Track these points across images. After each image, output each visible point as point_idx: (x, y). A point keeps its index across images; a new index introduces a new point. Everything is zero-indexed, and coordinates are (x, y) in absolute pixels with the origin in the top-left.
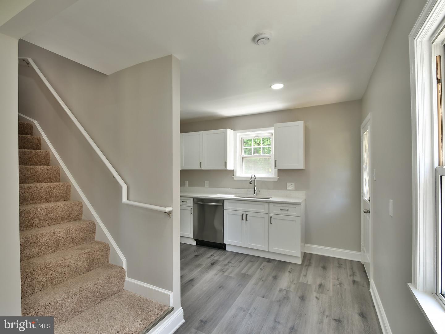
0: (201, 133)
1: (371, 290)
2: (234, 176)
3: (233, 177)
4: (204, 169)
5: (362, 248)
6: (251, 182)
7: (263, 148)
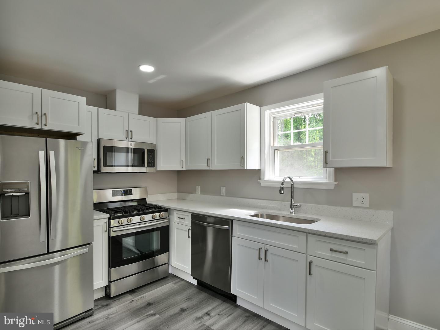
0: (208, 114)
2: (260, 179)
3: (259, 181)
4: (213, 169)
6: (282, 190)
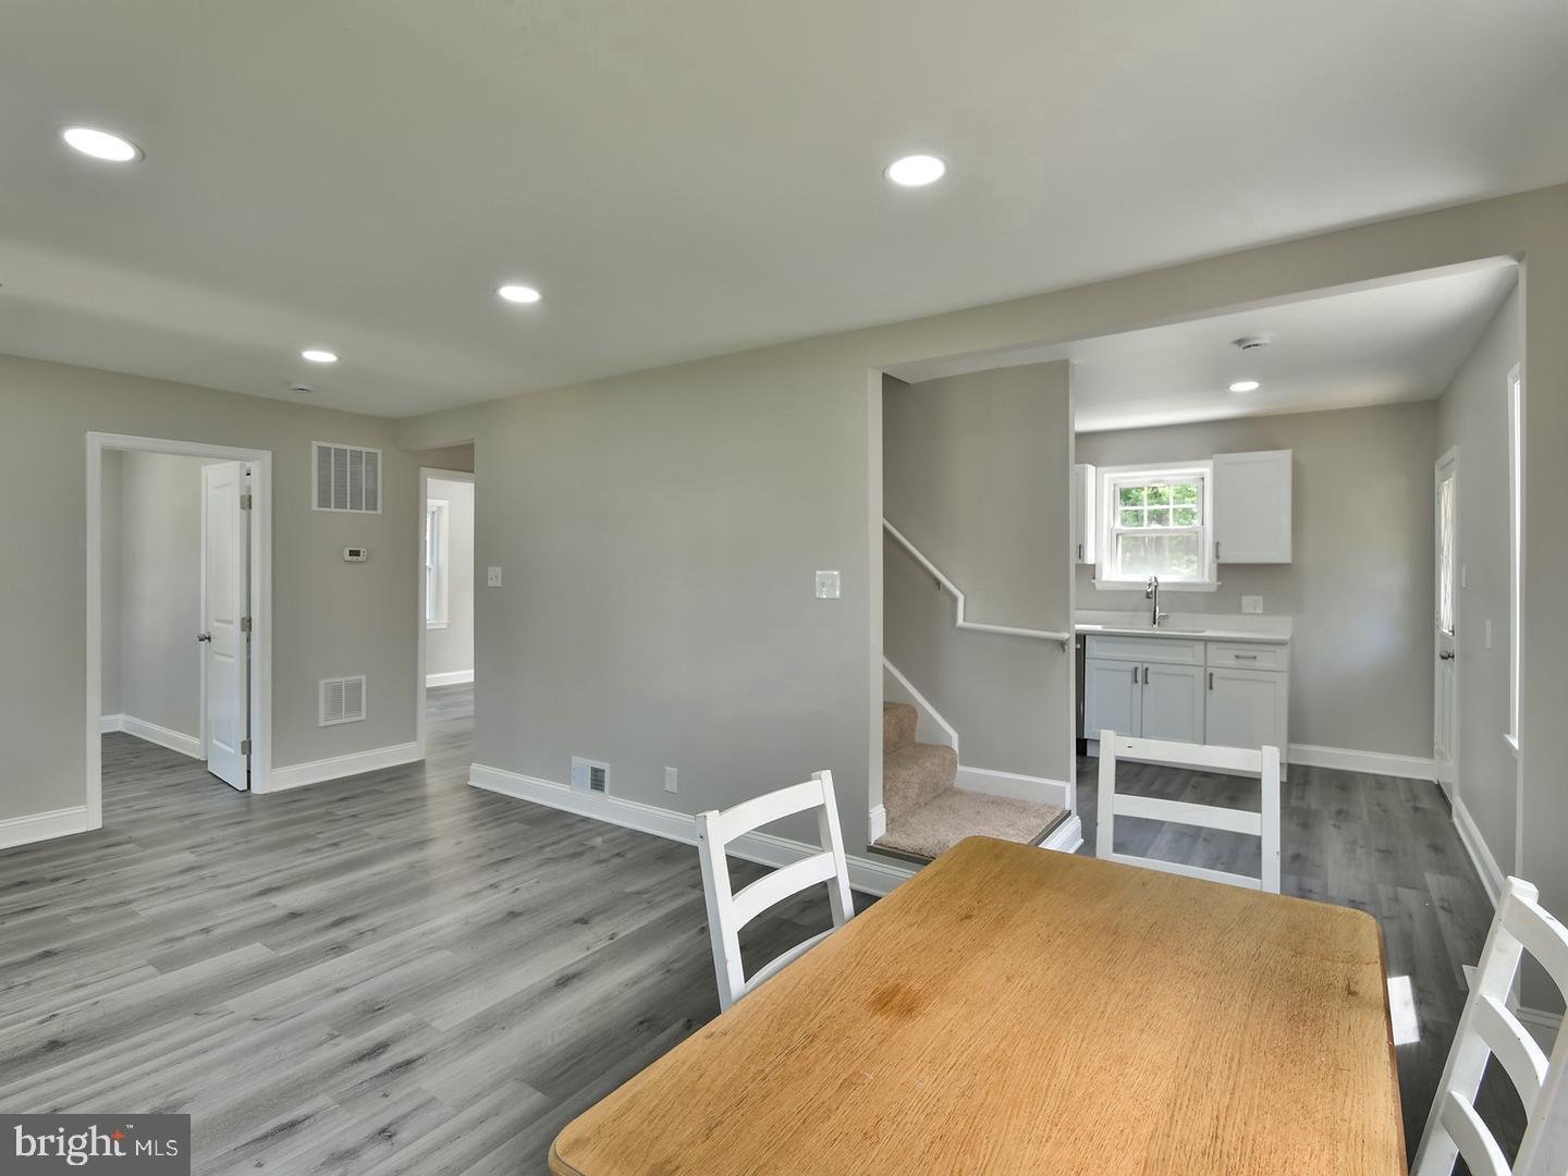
1: (1455, 820)
2: (1095, 579)
3: (1093, 581)
5: (1436, 747)
6: (1148, 596)
7: (1174, 509)
